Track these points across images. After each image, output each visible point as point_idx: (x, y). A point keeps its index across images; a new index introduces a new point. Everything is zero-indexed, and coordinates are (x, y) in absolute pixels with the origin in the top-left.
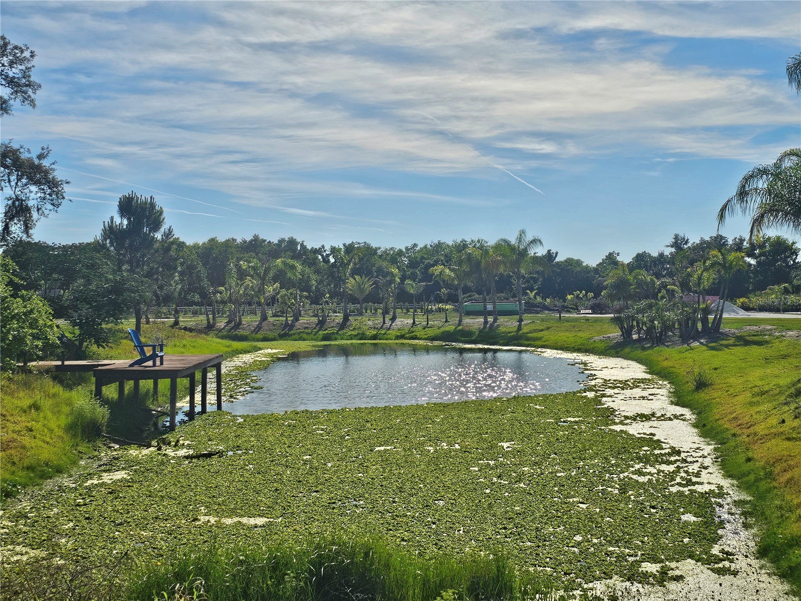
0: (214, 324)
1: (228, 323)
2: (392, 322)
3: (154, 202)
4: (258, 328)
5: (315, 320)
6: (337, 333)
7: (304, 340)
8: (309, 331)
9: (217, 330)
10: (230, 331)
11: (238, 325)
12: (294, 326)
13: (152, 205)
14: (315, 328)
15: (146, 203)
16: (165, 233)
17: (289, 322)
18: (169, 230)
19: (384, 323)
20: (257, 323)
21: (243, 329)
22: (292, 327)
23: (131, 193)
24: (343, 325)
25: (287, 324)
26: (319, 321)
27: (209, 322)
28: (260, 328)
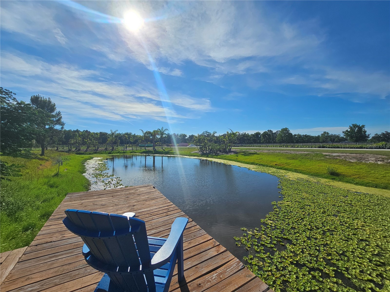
0: (71, 150)
1: (76, 149)
2: (126, 149)
3: (51, 100)
4: (86, 151)
5: (104, 148)
6: (111, 152)
7: (103, 154)
8: (103, 151)
9: (72, 151)
10: (76, 152)
11: (79, 150)
12: (98, 150)
13: (50, 102)
14: (104, 150)
15: (46, 100)
16: (56, 113)
17: (96, 149)
18: (59, 112)
19: (124, 149)
20: (86, 149)
21: (81, 151)
22: (97, 150)
23: (38, 95)
24: (112, 150)
25: (95, 150)
26: (105, 148)
27: (69, 149)
28: (87, 151)
